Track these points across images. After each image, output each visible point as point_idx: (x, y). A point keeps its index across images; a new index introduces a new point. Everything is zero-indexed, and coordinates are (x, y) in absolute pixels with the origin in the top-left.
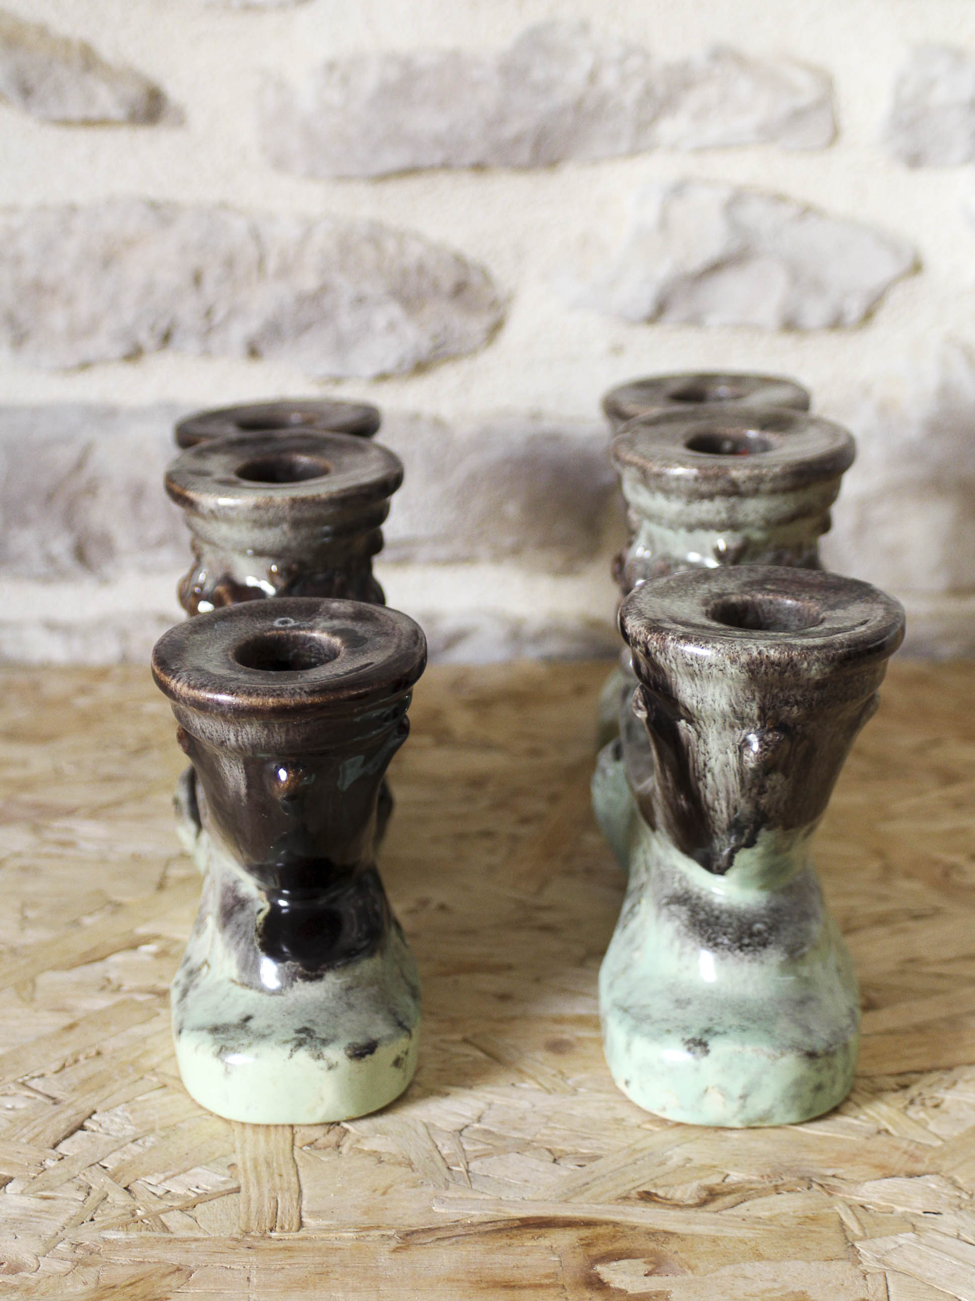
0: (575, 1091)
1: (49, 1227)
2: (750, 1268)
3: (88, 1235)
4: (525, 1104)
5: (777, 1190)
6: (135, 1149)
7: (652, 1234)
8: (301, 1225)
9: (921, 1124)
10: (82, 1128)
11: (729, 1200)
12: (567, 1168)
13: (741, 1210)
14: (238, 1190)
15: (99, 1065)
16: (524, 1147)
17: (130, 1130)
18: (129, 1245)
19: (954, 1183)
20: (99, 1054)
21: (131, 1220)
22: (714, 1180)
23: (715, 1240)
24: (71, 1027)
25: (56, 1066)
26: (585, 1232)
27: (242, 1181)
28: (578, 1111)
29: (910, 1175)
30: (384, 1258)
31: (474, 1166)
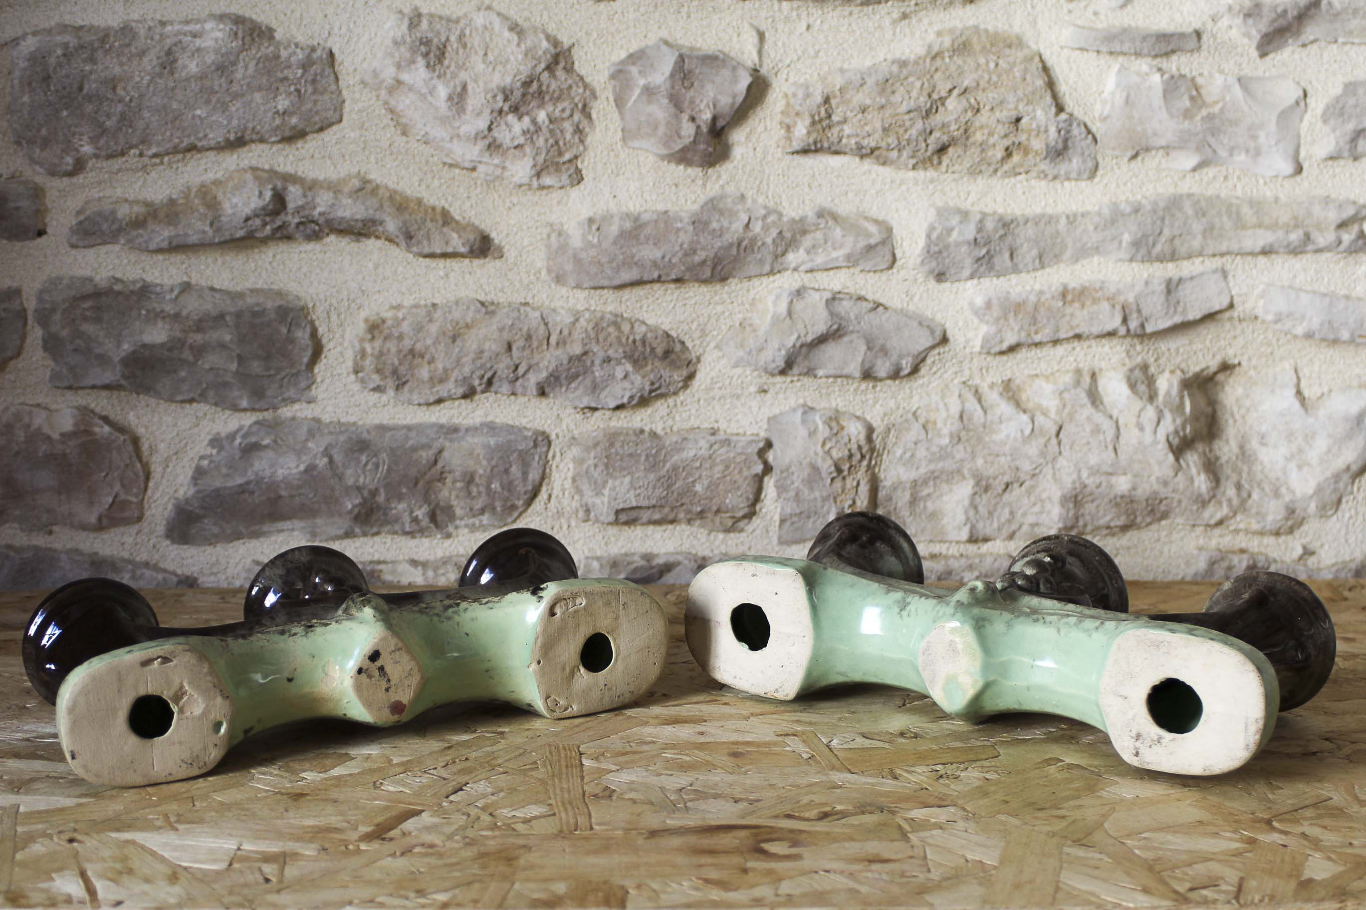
0: (746, 773)
1: (449, 830)
2: (847, 845)
3: (470, 833)
4: (718, 779)
5: (863, 813)
6: (494, 798)
7: (792, 831)
8: (592, 828)
9: (948, 786)
10: (461, 790)
11: (836, 817)
12: (741, 806)
13: (844, 821)
14: (554, 815)
15: (468, 764)
16: (716, 796)
17: (489, 790)
18: (494, 837)
19: (964, 809)
20: (467, 759)
21: (494, 827)
22: (827, 809)
23: (828, 834)
24: (450, 748)
25: (443, 764)
26: (754, 831)
27: (556, 811)
28: (748, 782)
29: (939, 806)
30: (640, 841)
31: (688, 804)
